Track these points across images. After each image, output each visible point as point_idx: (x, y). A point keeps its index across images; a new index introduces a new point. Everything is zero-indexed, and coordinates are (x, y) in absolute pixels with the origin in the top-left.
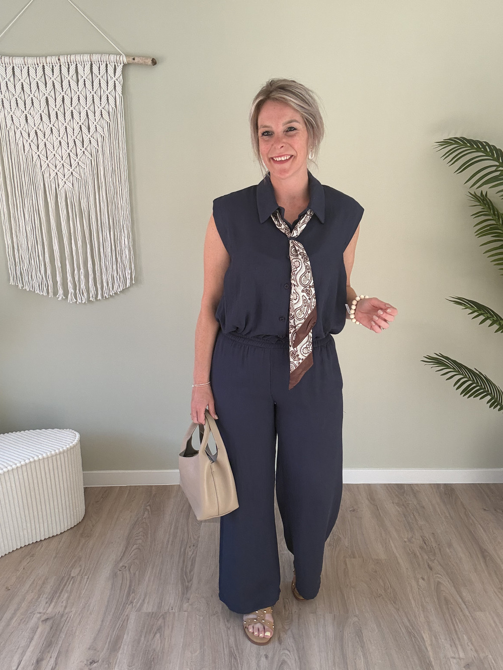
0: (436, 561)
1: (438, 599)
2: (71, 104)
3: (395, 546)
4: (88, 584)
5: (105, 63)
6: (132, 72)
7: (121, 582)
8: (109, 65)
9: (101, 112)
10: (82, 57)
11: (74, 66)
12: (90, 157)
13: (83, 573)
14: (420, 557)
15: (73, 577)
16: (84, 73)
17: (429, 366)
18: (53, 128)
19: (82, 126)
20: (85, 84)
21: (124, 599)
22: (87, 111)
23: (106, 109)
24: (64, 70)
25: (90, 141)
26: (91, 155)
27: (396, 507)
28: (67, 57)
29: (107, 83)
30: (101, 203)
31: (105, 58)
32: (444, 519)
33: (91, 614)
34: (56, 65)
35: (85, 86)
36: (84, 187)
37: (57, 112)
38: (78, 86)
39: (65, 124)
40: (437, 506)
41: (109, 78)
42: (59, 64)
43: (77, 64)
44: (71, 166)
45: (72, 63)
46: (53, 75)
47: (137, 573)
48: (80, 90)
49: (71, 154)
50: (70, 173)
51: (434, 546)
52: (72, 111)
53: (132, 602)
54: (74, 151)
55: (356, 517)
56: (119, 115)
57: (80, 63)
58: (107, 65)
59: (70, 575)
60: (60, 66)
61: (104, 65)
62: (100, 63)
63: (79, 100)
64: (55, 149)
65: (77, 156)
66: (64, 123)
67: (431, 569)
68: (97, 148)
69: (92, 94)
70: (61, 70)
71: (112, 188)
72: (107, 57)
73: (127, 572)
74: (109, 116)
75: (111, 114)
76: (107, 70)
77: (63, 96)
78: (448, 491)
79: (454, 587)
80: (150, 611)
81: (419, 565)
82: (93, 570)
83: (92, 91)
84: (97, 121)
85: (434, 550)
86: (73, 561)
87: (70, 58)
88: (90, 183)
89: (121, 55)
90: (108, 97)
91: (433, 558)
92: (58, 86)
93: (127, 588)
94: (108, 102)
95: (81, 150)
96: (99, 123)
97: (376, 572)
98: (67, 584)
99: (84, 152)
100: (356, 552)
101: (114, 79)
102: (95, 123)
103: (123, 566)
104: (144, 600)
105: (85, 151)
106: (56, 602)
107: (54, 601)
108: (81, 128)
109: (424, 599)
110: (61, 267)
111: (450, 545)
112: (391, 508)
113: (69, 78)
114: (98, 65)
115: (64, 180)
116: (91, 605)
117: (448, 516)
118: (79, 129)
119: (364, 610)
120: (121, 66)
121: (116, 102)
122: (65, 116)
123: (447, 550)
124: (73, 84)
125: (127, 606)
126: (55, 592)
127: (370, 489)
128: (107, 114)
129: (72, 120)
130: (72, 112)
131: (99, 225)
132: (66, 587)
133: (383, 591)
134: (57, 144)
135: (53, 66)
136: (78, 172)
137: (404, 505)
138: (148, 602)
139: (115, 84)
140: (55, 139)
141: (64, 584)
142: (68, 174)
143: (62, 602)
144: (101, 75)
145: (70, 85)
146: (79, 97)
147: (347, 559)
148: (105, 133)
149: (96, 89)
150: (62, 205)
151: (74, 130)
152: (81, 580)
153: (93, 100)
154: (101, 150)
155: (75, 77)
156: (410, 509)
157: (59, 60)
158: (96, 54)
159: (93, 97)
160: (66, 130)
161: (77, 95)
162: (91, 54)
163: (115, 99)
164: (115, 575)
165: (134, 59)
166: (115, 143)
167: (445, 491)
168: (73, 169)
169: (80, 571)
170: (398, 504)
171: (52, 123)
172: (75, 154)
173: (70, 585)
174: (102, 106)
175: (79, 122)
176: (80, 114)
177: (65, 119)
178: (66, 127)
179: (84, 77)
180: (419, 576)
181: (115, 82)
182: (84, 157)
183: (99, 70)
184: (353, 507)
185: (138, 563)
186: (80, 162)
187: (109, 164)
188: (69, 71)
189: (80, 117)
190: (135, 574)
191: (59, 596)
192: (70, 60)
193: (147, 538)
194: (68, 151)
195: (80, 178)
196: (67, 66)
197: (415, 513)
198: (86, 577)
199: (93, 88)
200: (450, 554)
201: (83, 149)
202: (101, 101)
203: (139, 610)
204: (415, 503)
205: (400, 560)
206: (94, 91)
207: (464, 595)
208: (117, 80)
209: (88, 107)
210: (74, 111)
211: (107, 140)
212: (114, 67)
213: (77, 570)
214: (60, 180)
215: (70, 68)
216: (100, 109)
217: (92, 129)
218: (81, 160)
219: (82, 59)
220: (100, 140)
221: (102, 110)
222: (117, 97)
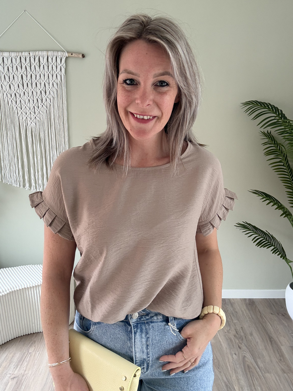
0: (243, 344)
1: (244, 366)
2: (36, 79)
3: (220, 335)
4: (40, 356)
5: (56, 56)
6: (71, 62)
8: (58, 57)
9: (53, 84)
11: (38, 57)
13: (37, 349)
14: (234, 341)
15: (30, 353)
16: (44, 62)
17: (239, 229)
18: (25, 92)
19: (42, 91)
20: (44, 68)
22: (45, 83)
23: (56, 82)
24: (32, 60)
25: (46, 99)
26: (47, 107)
28: (34, 53)
29: (57, 67)
30: (52, 135)
31: (55, 53)
32: (248, 319)
33: (40, 374)
34: (28, 56)
35: (44, 69)
36: (42, 125)
37: (27, 83)
38: (40, 68)
39: (32, 90)
40: (244, 311)
41: (58, 65)
42: (29, 56)
43: (39, 57)
44: (35, 113)
45: (37, 56)
46: (26, 62)
48: (41, 71)
49: (35, 106)
50: (34, 118)
51: (242, 335)
52: (36, 82)
54: (37, 105)
56: (63, 85)
57: (42, 56)
58: (56, 57)
59: (28, 351)
60: (30, 57)
61: (55, 57)
63: (40, 76)
64: (26, 104)
65: (38, 108)
66: (32, 89)
67: (240, 348)
68: (50, 103)
70: (30, 60)
71: (58, 126)
72: (57, 53)
74: (57, 85)
75: (58, 85)
76: (56, 60)
77: (31, 74)
78: (251, 303)
79: (253, 359)
81: (233, 346)
82: (42, 348)
83: (48, 72)
85: (242, 337)
86: (31, 343)
88: (46, 123)
89: (64, 52)
90: (57, 75)
91: (241, 342)
92: (28, 68)
95: (41, 104)
96: (51, 89)
98: (27, 356)
99: (42, 105)
101: (61, 65)
102: (49, 90)
105: (43, 105)
106: (20, 368)
108: (41, 92)
109: (236, 366)
110: (28, 171)
111: (251, 334)
113: (35, 64)
114: (52, 57)
115: (31, 121)
116: (41, 369)
117: (251, 317)
118: (40, 93)
120: (65, 58)
121: (61, 78)
122: (32, 85)
123: (250, 337)
124: (37, 68)
126: (20, 361)
129: (36, 88)
130: (36, 83)
131: (51, 147)
132: (26, 358)
134: (27, 101)
135: (26, 57)
136: (39, 117)
139: (61, 68)
140: (26, 98)
141: (25, 357)
142: (33, 118)
143: (24, 368)
144: (53, 63)
145: (35, 68)
146: (40, 75)
148: (55, 95)
149: (50, 70)
150: (29, 135)
152: (35, 355)
153: (48, 76)
154: (52, 104)
155: (38, 64)
156: (228, 313)
157: (29, 54)
158: (51, 51)
159: (48, 75)
160: (33, 93)
162: (47, 51)
163: (61, 76)
165: (72, 54)
166: (61, 101)
168: (36, 115)
169: (35, 349)
171: (25, 89)
172: (38, 107)
173: (29, 357)
174: (54, 80)
175: (40, 89)
176: (41, 84)
177: (32, 87)
178: (32, 91)
179: (44, 64)
180: (233, 353)
181: (61, 67)
182: (42, 108)
183: (52, 60)
186: (40, 112)
187: (57, 112)
188: (35, 60)
189: (41, 86)
191: (22, 364)
192: (36, 54)
194: (33, 105)
195: (40, 120)
196: (34, 57)
197: (231, 316)
198: (38, 353)
199: (48, 70)
200: (251, 340)
201: (42, 104)
202: (53, 77)
204: (232, 310)
205: (222, 343)
206: (49, 71)
207: (259, 363)
208: (62, 65)
209: (45, 80)
210: (37, 82)
211: (56, 99)
212: (60, 58)
213: (33, 348)
214: (28, 121)
215: (36, 59)
216: (52, 82)
217: (48, 93)
218: (41, 110)
219: (42, 54)
220: (52, 99)
221: (54, 82)
222: (62, 75)
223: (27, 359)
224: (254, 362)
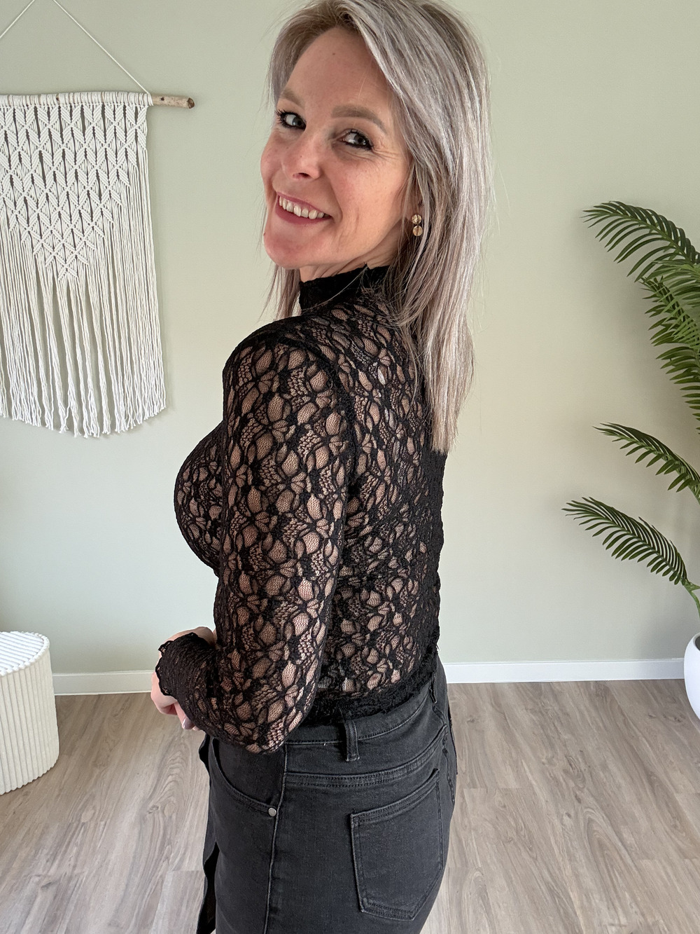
0: (585, 790)
1: (590, 843)
2: (75, 161)
3: (530, 771)
4: (106, 834)
5: (123, 104)
6: (161, 116)
7: (151, 829)
8: (127, 107)
9: (118, 173)
10: (89, 96)
11: (79, 108)
12: (102, 234)
13: (98, 817)
14: (564, 783)
15: (84, 824)
16: (94, 118)
17: (572, 516)
18: (50, 194)
19: (90, 190)
20: (94, 134)
21: (156, 854)
22: (97, 170)
23: (124, 168)
24: (65, 114)
25: (102, 212)
26: (104, 232)
27: (532, 716)
28: (69, 97)
29: (126, 132)
31: (122, 98)
32: (596, 731)
33: (110, 874)
34: (53, 106)
35: (94, 136)
36: (94, 277)
37: (54, 172)
38: (84, 135)
39: (67, 189)
40: (586, 713)
41: (128, 124)
42: (57, 106)
43: (82, 106)
44: (75, 247)
45: (76, 105)
46: (49, 120)
47: (174, 817)
48: (87, 141)
49: (75, 230)
50: (74, 256)
51: (583, 769)
52: (76, 170)
53: (167, 858)
54: (79, 226)
55: (476, 730)
56: (142, 176)
57: (88, 105)
58: (125, 107)
59: (79, 821)
60: (60, 107)
62: (116, 105)
63: (86, 155)
64: (53, 223)
65: (83, 232)
66: (65, 187)
67: (579, 801)
68: (112, 222)
69: (104, 147)
70: (60, 111)
72: (126, 95)
73: (160, 814)
74: (128, 177)
75: (131, 175)
76: (125, 114)
77: (63, 150)
78: (600, 692)
79: (612, 825)
80: (193, 869)
81: (563, 796)
82: (113, 810)
83: (104, 144)
84: (111, 185)
85: (584, 776)
86: (84, 800)
87: (73, 96)
88: (103, 272)
89: (145, 93)
90: (126, 152)
91: (581, 787)
92: (56, 136)
93: (160, 838)
94: (127, 158)
95: (89, 224)
96: (114, 187)
97: (505, 807)
98: (77, 833)
99: (93, 227)
100: (477, 780)
101: (136, 127)
102: (110, 188)
103: (154, 806)
104: (184, 854)
105: (95, 227)
106: (61, 860)
107: (59, 857)
108: (88, 194)
109: (572, 846)
111: (605, 767)
112: (524, 717)
113: (72, 125)
114: (113, 107)
115: (66, 266)
116: (111, 864)
117: (601, 725)
118: (87, 196)
119: (489, 861)
120: (145, 109)
121: (137, 158)
122: (66, 178)
123: (601, 773)
124: (78, 133)
125: (162, 861)
126: (60, 845)
127: (494, 691)
128: (126, 174)
129: (76, 183)
130: (76, 173)
132: (73, 840)
133: (515, 833)
134: (54, 217)
135: (49, 108)
136: (85, 256)
137: (541, 712)
138: (191, 857)
139: (136, 133)
140: (52, 209)
141: (71, 834)
142: (70, 258)
143: (70, 860)
144: (117, 122)
145: (73, 134)
146: (86, 152)
147: (464, 790)
148: (123, 201)
149: (110, 140)
150: (63, 302)
151: (78, 197)
152: (95, 828)
153: (106, 155)
154: (118, 225)
155: (80, 123)
156: (549, 718)
157: (57, 99)
158: (110, 91)
159: (106, 152)
160: (68, 198)
161: (83, 149)
162: (102, 91)
163: (137, 154)
164: (142, 819)
165: (163, 99)
167: (596, 690)
168: (78, 251)
169: (94, 814)
170: (533, 711)
171: (48, 187)
172: (81, 230)
173: (81, 834)
174: (119, 165)
175: (86, 187)
176: (87, 175)
177: (66, 182)
178: (68, 192)
179: (93, 124)
180: (563, 812)
181: (136, 130)
182: (93, 235)
183: (114, 114)
184: (471, 716)
185: (175, 802)
186: (88, 242)
188: (71, 115)
189: (88, 179)
190: (171, 817)
191: (65, 851)
192: (74, 101)
193: (187, 765)
194: (72, 226)
195: (87, 264)
196: (69, 108)
197: (556, 724)
198: (103, 823)
199: (105, 139)
200: (605, 780)
201: (92, 224)
202: (116, 157)
203: (178, 868)
204: (555, 708)
205: (537, 790)
206: (108, 143)
207: (625, 836)
208: (139, 128)
209: (99, 165)
210: (79, 170)
211: (124, 210)
212: (134, 109)
213: (90, 813)
214: (59, 267)
215: (74, 111)
216: (116, 168)
217: (105, 196)
218: (89, 239)
219: (90, 99)
220: (115, 210)
221: (119, 168)
222: (140, 151)
223: (76, 838)
224: (614, 834)
